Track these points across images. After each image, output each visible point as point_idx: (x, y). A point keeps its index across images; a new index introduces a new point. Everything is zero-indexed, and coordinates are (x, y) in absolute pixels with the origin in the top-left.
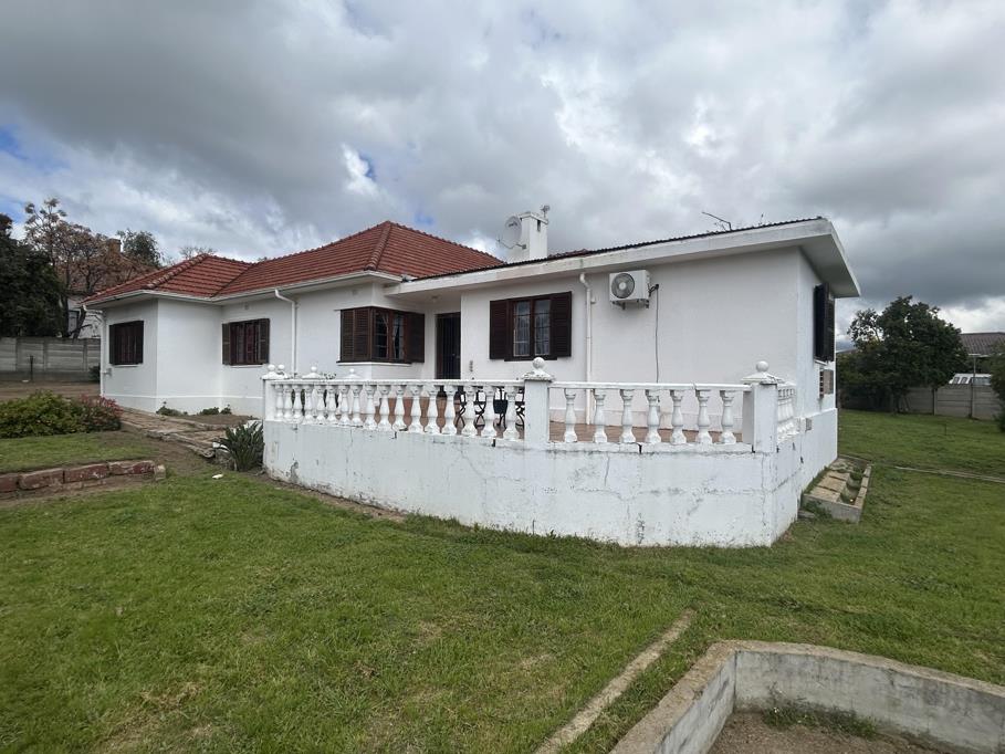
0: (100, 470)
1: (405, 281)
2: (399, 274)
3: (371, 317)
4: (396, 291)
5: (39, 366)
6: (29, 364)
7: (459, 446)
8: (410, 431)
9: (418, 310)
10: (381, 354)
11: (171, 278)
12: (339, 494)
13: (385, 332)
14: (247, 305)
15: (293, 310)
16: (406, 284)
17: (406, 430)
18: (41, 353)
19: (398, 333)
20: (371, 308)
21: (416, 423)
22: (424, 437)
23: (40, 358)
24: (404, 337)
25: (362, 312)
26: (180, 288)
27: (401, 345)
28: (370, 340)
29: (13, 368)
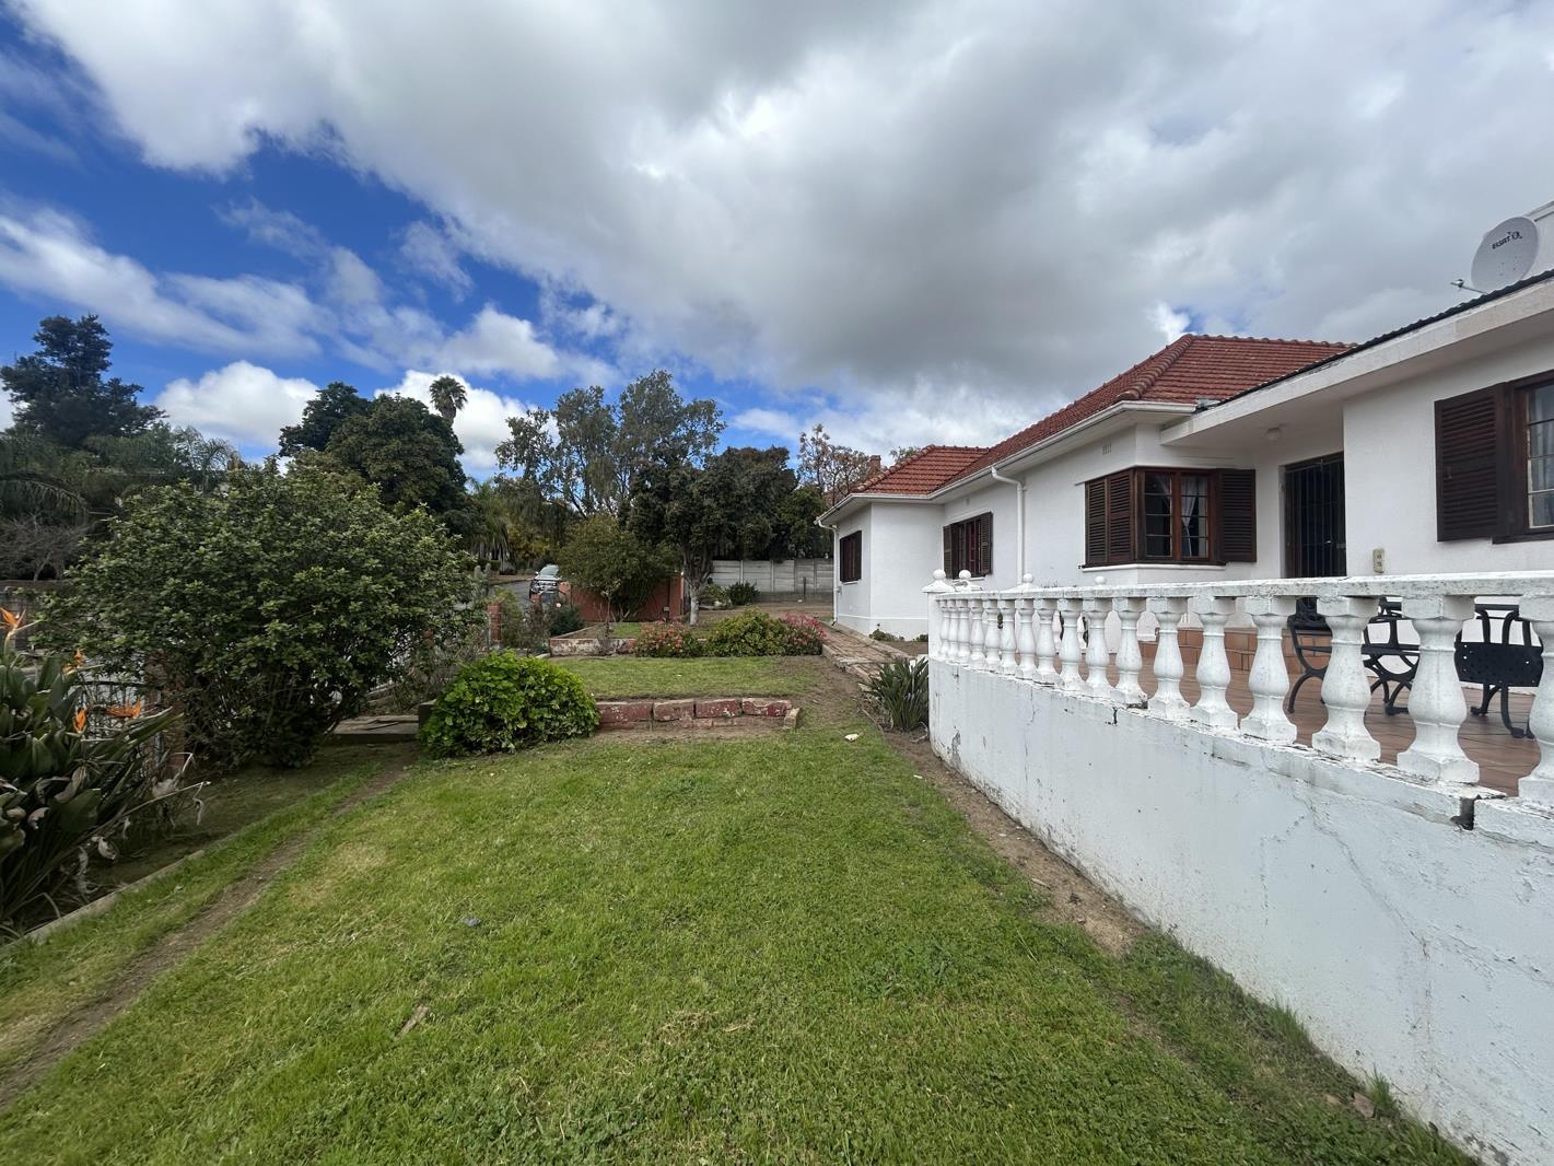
0: (731, 706)
1: (1203, 409)
2: (1191, 400)
3: (1135, 487)
4: (1184, 431)
5: (810, 586)
6: (802, 585)
7: (1300, 787)
8: (1151, 712)
9: (1240, 464)
10: (1156, 550)
11: (886, 478)
12: (1014, 814)
13: (1166, 510)
14: (967, 498)
15: (1019, 493)
16: (1204, 414)
17: (1144, 706)
18: (812, 574)
19: (1196, 511)
20: (1136, 469)
21: (1169, 694)
22: (1185, 735)
23: (811, 579)
24: (1208, 517)
25: (1120, 479)
26: (893, 487)
27: (1203, 530)
28: (1135, 524)
29: (792, 589)
